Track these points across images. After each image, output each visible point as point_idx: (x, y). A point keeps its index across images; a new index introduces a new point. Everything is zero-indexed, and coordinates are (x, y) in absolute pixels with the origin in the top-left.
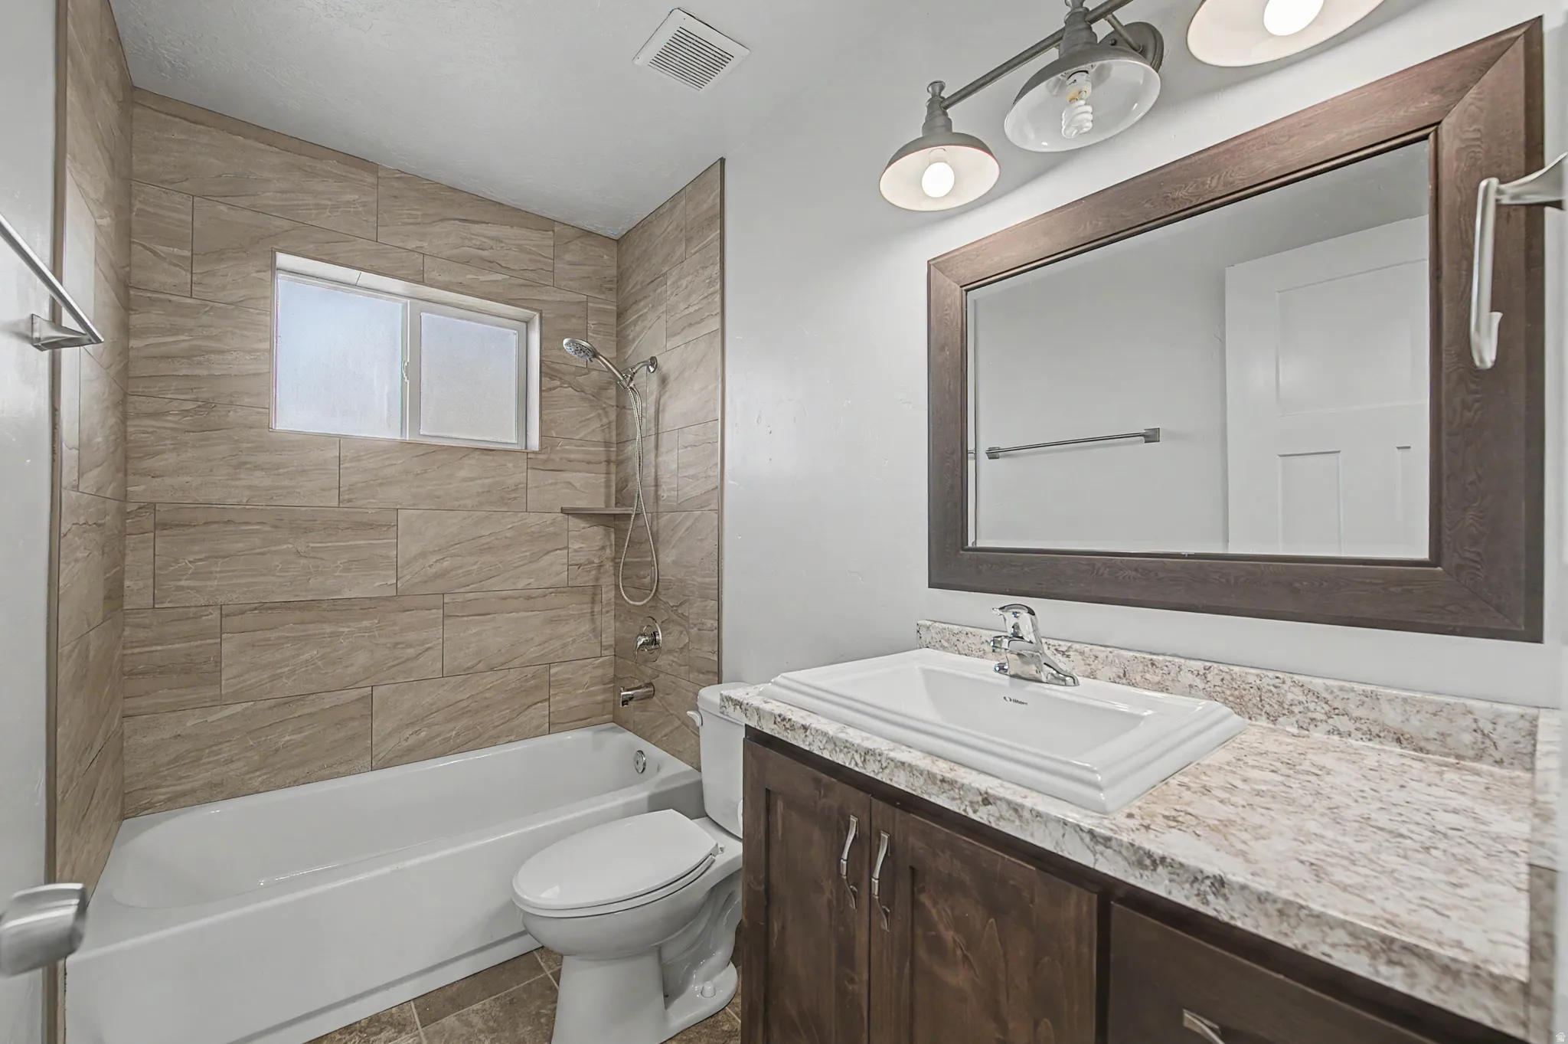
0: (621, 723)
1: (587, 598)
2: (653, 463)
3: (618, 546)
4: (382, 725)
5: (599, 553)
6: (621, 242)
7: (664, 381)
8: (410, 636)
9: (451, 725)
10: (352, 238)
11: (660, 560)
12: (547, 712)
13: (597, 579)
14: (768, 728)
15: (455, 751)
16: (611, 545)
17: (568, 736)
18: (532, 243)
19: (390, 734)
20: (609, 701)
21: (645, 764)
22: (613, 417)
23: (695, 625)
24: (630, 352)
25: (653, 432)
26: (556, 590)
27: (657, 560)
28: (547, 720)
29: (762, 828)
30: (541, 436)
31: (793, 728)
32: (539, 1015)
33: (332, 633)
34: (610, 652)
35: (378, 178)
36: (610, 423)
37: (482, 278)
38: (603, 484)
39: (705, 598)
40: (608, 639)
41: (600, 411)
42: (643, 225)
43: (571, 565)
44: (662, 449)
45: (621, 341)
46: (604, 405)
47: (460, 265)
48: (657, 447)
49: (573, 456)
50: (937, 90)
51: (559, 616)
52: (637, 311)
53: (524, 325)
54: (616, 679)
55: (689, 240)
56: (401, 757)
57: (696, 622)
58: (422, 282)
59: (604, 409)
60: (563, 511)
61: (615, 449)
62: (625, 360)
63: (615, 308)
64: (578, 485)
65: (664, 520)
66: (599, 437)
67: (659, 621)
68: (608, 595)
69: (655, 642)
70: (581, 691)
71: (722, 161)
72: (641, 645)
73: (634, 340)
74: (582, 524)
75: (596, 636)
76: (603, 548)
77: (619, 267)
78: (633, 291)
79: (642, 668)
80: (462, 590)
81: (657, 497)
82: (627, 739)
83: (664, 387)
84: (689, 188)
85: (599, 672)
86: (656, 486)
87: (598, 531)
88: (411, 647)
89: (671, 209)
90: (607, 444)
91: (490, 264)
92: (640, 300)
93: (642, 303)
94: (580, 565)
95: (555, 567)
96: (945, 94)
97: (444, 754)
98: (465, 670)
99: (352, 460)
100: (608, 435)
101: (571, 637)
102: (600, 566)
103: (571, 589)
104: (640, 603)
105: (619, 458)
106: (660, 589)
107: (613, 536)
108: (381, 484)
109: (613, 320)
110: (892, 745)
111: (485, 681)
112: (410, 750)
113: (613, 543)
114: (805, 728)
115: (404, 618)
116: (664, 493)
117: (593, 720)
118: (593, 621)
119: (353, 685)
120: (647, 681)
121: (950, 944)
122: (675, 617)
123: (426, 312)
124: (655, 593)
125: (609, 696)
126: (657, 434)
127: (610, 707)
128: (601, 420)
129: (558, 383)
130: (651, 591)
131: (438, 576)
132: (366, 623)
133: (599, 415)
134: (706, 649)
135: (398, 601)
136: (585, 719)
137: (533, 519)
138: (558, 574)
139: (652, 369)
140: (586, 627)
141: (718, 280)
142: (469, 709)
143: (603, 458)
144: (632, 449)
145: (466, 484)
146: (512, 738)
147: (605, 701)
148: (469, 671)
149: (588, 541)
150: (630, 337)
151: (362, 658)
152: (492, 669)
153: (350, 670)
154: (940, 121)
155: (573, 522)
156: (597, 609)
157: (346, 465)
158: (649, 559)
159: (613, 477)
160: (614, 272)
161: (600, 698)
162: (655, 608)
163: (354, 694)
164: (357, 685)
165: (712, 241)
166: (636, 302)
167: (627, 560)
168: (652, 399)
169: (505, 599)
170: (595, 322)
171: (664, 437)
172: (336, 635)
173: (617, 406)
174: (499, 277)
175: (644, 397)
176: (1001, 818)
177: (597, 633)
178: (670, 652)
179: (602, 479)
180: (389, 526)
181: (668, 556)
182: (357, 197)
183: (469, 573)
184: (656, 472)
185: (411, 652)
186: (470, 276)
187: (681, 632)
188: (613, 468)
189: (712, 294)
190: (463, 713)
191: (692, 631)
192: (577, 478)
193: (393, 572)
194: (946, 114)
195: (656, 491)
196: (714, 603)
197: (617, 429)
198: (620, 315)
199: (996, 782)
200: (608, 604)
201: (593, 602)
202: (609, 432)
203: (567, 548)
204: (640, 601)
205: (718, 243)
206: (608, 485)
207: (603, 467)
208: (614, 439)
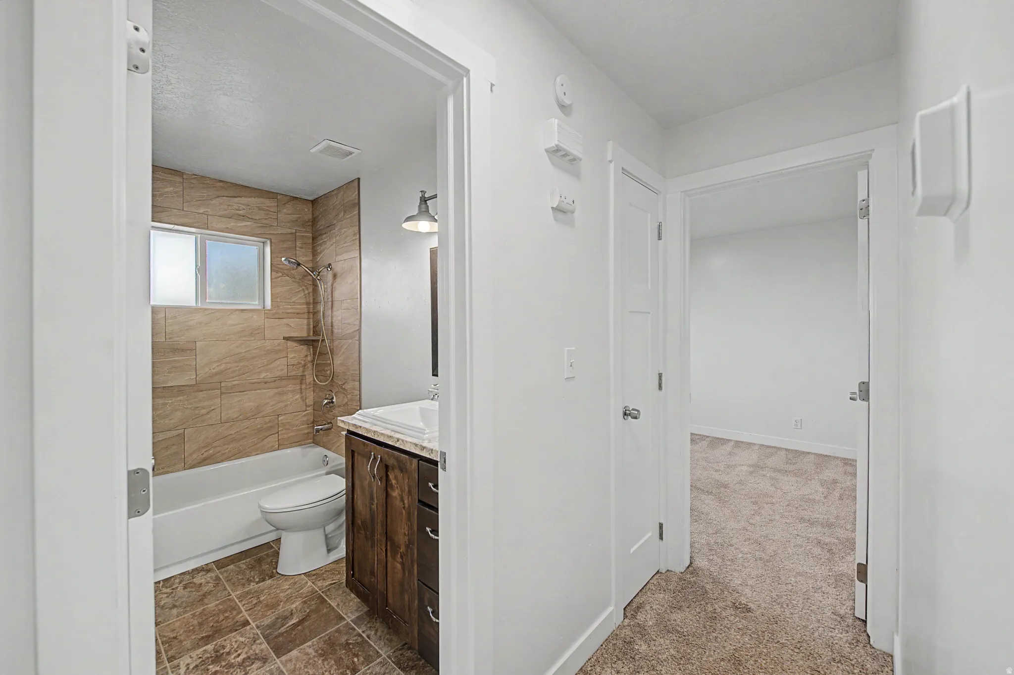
0: (316, 443)
1: (298, 381)
2: (330, 315)
3: (314, 354)
4: (189, 447)
5: (304, 359)
6: (314, 202)
7: (335, 276)
8: (206, 404)
9: (226, 447)
10: (170, 209)
11: (334, 363)
12: (277, 440)
13: (303, 372)
14: (352, 429)
15: (230, 459)
16: (311, 354)
17: (288, 451)
18: (265, 205)
19: (194, 452)
20: (310, 433)
21: (328, 461)
22: (311, 290)
23: (350, 393)
24: (319, 259)
25: (330, 299)
26: (281, 378)
27: (333, 363)
28: (277, 443)
29: (351, 464)
30: (272, 301)
31: (357, 428)
32: (272, 562)
33: (163, 403)
34: (310, 410)
35: (183, 179)
36: (309, 293)
37: (239, 225)
38: (306, 324)
39: (354, 380)
40: (310, 401)
41: (304, 288)
42: (326, 196)
43: (290, 365)
44: (335, 309)
45: (315, 253)
46: (306, 284)
47: (228, 219)
48: (332, 307)
49: (289, 311)
50: (423, 194)
51: (283, 391)
52: (322, 239)
53: (262, 244)
54: (313, 422)
55: (345, 211)
56: (200, 463)
57: (350, 392)
58: (207, 229)
59: (306, 286)
60: (284, 338)
61: (312, 306)
62: (316, 262)
63: (311, 235)
64: (292, 325)
65: (336, 343)
66: (303, 301)
67: (334, 392)
68: (309, 379)
69: (333, 402)
70: (295, 428)
71: (359, 179)
72: (325, 404)
73: (321, 253)
74: (294, 344)
75: (303, 401)
76: (306, 356)
77: (313, 214)
78: (319, 229)
79: (327, 415)
80: (231, 380)
81: (332, 332)
82: (319, 451)
83: (335, 279)
84: (345, 187)
85: (305, 419)
86: (332, 326)
87: (304, 347)
88: (204, 409)
89: (337, 194)
90: (308, 304)
91: (244, 217)
92: (324, 234)
93: (324, 236)
94: (293, 365)
95: (280, 367)
96: (427, 195)
97: (222, 461)
98: (233, 419)
99: (171, 318)
100: (308, 300)
101: (289, 401)
102: (305, 365)
103: (288, 378)
104: (324, 384)
105: (315, 311)
106: (334, 377)
107: (312, 350)
108: (187, 330)
109: (311, 241)
110: (371, 425)
111: (243, 424)
112: (205, 459)
113: (312, 353)
114: (361, 427)
115: (201, 395)
116: (335, 331)
117: (303, 443)
118: (301, 393)
119: (175, 428)
120: (329, 421)
121: (394, 484)
122: (341, 390)
123: (208, 240)
124: (332, 379)
125: (310, 430)
126: (332, 301)
127: (311, 435)
128: (304, 292)
129: (281, 274)
130: (330, 377)
131: (217, 374)
132: (181, 398)
133: (303, 289)
134: (355, 404)
135: (196, 387)
136: (297, 442)
137: (268, 343)
138: (282, 370)
139: (329, 269)
140: (298, 396)
141: (358, 234)
142: (236, 438)
143: (306, 311)
144: (321, 308)
145: (232, 327)
146: (258, 452)
147: (308, 433)
148: (234, 420)
149: (299, 353)
150: (319, 251)
151: (178, 414)
152: (247, 419)
153: (172, 421)
154: (423, 206)
155: (290, 343)
156: (303, 386)
157: (169, 321)
158: (329, 362)
159: (311, 320)
160: (310, 217)
161: (306, 431)
162: (333, 386)
163: (175, 433)
164: (177, 428)
165: (354, 215)
166: (321, 235)
167: (318, 362)
168: (330, 284)
169: (254, 383)
170: (300, 243)
171: (335, 303)
172: (165, 404)
173: (313, 285)
174: (249, 223)
175: (326, 283)
176: (400, 445)
177: (304, 399)
178: (339, 406)
179: (305, 321)
180: (192, 350)
181: (338, 361)
182: (172, 189)
183: (235, 371)
184: (332, 320)
185: (204, 411)
186: (232, 224)
187: (344, 397)
188: (311, 316)
189: (356, 239)
190: (232, 441)
191: (348, 396)
192: (293, 322)
193: (194, 373)
194: (426, 204)
195: (332, 329)
196: (357, 383)
197: (313, 295)
198: (314, 239)
199: (403, 436)
200: (310, 384)
201: (301, 384)
202: (309, 297)
203: (287, 357)
204: (325, 382)
205: (357, 216)
206: (308, 325)
207: (306, 316)
208: (312, 301)
